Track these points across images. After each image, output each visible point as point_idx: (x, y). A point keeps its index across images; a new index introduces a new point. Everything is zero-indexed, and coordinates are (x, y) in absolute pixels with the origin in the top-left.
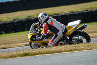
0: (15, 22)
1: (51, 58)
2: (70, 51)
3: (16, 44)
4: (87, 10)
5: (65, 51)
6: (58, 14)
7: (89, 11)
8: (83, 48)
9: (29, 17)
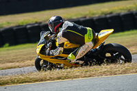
4: (85, 17)
6: (40, 23)
7: (88, 18)
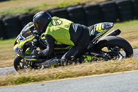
0: (4, 19)
1: (72, 85)
2: (107, 71)
3: (7, 61)
5: (97, 72)
8: (129, 65)
9: (30, 10)
